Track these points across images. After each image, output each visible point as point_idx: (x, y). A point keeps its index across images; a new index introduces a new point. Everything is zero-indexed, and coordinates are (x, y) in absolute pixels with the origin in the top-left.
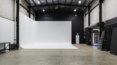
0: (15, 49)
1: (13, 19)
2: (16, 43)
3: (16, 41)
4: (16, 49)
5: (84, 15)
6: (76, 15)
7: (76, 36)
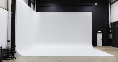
0: (9, 58)
1: (7, 8)
2: (10, 46)
3: (10, 43)
4: (11, 58)
5: (109, 4)
6: (96, 4)
7: (98, 35)
